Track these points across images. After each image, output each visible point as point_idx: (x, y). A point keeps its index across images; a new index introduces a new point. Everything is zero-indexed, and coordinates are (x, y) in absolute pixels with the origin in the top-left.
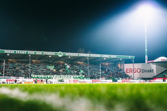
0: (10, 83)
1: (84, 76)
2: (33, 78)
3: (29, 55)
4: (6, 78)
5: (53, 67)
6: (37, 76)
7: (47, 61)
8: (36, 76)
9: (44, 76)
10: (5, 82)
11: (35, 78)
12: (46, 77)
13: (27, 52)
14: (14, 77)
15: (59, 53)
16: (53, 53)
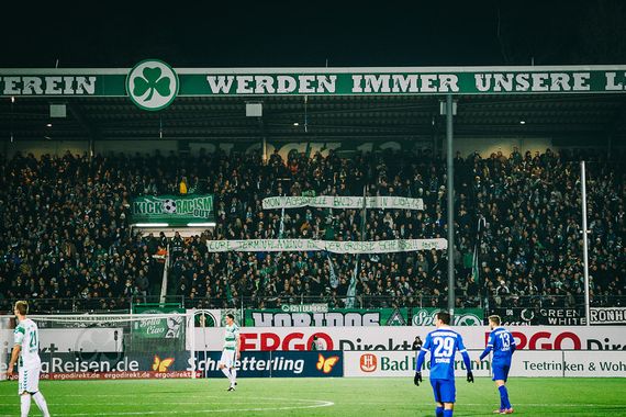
15: (138, 72)
16: (81, 80)
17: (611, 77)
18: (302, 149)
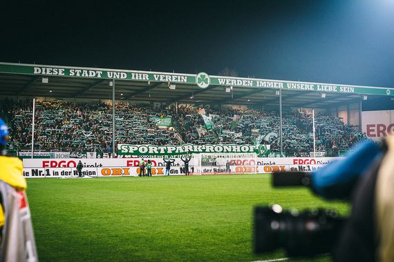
0: (57, 173)
1: (268, 147)
2: (124, 154)
3: (111, 84)
4: (40, 157)
5: (168, 121)
6: (136, 149)
7: (148, 103)
8: (132, 149)
9: (156, 149)
10: (39, 170)
11: (128, 154)
12: (162, 152)
13: (105, 73)
14: (65, 153)
15: (199, 76)
16: (183, 77)
17: (318, 86)
18: (184, 105)
